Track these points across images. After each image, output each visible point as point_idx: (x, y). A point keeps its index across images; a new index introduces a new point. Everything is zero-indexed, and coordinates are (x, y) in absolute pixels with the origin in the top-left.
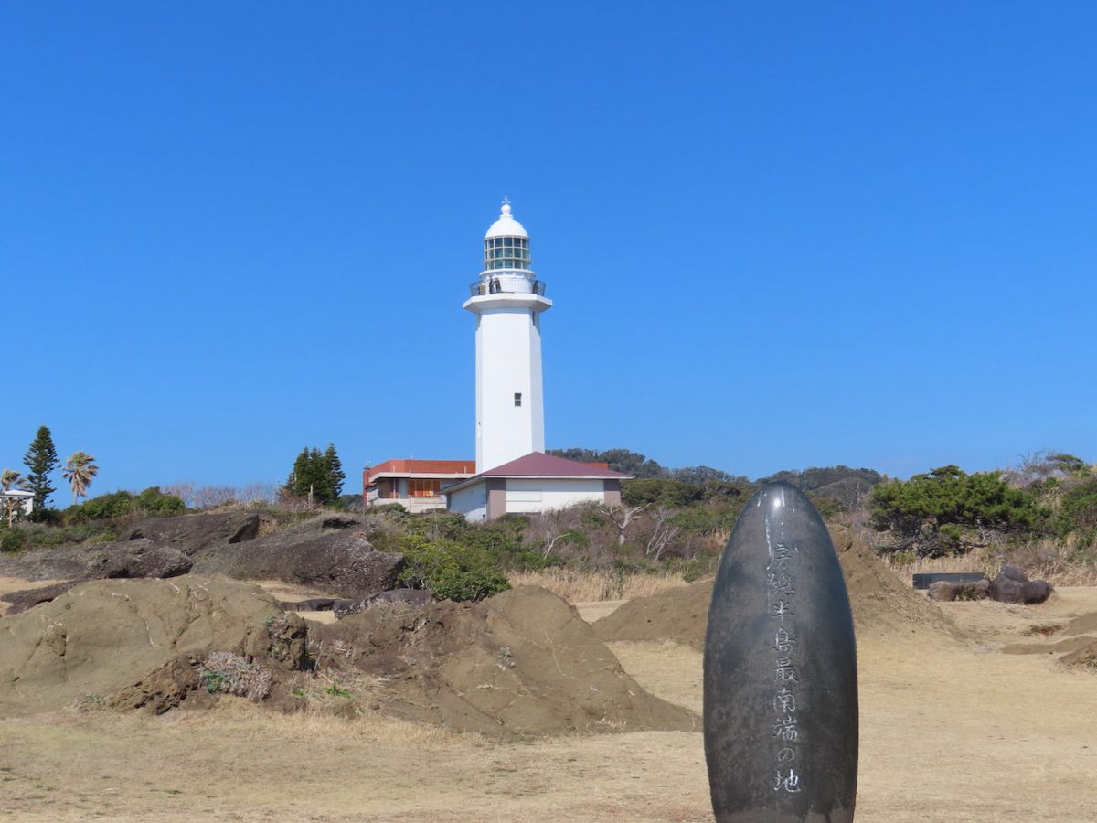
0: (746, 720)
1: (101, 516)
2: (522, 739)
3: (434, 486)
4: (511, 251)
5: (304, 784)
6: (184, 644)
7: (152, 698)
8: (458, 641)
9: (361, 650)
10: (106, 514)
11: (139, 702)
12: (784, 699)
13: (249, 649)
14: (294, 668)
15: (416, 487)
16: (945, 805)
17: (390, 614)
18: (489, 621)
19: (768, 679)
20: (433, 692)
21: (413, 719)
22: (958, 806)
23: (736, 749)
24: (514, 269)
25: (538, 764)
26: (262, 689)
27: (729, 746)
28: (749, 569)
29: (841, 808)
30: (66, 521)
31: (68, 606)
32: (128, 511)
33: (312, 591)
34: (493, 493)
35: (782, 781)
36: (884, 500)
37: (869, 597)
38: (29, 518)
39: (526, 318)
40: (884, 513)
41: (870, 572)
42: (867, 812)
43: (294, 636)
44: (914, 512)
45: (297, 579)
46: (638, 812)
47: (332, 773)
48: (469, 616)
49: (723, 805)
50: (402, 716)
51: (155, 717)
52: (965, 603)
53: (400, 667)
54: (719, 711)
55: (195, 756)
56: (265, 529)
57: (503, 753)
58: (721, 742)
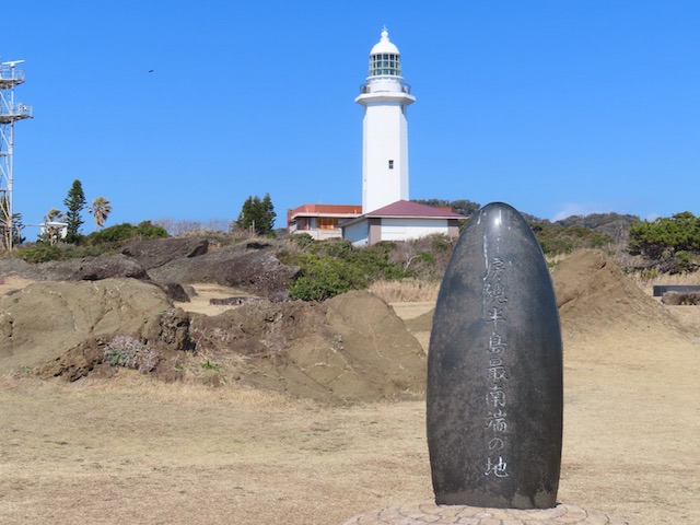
0: (462, 412)
1: (111, 240)
2: (344, 404)
3: (334, 222)
4: (387, 63)
5: (164, 438)
6: (99, 330)
7: (67, 369)
8: (305, 330)
9: (233, 336)
10: (114, 238)
11: (57, 372)
12: (495, 395)
13: (145, 334)
14: (178, 349)
15: (323, 223)
16: (653, 469)
17: (256, 309)
18: (328, 316)
19: (481, 377)
20: (282, 367)
21: (265, 387)
22: (665, 469)
23: (453, 437)
24: (389, 76)
25: (347, 425)
26: (150, 364)
27: (447, 434)
28: (467, 280)
29: (545, 492)
30: (89, 242)
31: (16, 300)
32: (129, 236)
33: (238, 291)
34: (373, 228)
35: (492, 467)
36: (637, 234)
37: (617, 302)
38: (63, 241)
39: (397, 109)
40: (636, 243)
41: (619, 283)
42: (590, 474)
43: (179, 325)
44: (658, 243)
45: (228, 283)
46: (410, 468)
47: (189, 430)
48: (313, 312)
49: (441, 486)
50: (256, 385)
51: (69, 384)
52: (688, 307)
53: (260, 348)
54: (439, 404)
55: (89, 415)
56: (212, 248)
57: (324, 416)
58: (440, 432)
